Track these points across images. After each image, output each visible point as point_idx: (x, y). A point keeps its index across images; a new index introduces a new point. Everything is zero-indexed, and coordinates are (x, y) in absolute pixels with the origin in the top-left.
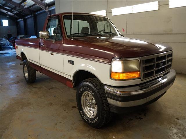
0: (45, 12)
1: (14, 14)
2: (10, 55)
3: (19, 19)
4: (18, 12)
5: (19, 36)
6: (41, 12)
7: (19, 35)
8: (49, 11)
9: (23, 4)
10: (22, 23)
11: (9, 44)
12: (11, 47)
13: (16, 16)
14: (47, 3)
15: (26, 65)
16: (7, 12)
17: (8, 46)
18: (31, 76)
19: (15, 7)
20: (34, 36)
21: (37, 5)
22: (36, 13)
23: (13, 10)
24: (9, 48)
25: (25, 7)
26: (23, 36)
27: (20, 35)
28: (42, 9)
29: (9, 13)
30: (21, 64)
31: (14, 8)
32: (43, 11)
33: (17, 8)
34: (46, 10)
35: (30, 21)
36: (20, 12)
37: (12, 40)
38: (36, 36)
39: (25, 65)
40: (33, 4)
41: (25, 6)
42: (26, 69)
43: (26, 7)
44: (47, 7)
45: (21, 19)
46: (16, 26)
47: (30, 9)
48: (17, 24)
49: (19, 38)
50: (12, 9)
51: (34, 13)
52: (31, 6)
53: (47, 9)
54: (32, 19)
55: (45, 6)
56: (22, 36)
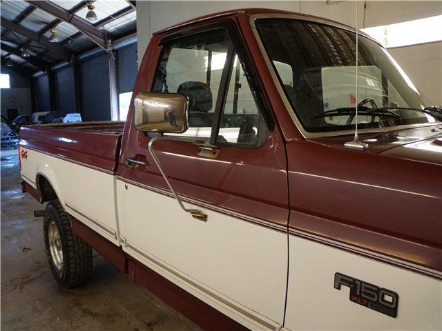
0: (105, 53)
1: (24, 58)
2: (9, 165)
3: (37, 71)
4: (34, 54)
5: (37, 115)
6: (94, 55)
7: (36, 112)
8: (113, 51)
9: (48, 34)
10: (44, 81)
11: (10, 135)
12: (15, 143)
13: (29, 64)
14: (109, 30)
15: (56, 222)
16: (8, 55)
17: (8, 139)
18: (72, 265)
19: (29, 41)
20: (75, 114)
21: (85, 36)
22: (82, 57)
23: (22, 50)
24: (9, 144)
25: (53, 41)
26: (47, 115)
27: (39, 111)
28: (97, 46)
29: (13, 57)
30: (37, 214)
31: (25, 45)
32: (99, 50)
33: (34, 43)
34: (106, 47)
35: (65, 77)
36: (41, 55)
37: (17, 124)
38: (79, 115)
39: (50, 220)
40: (74, 33)
41: (52, 37)
42: (54, 234)
43: (56, 40)
44: (110, 41)
45: (42, 72)
46: (29, 89)
47: (66, 45)
48: (33, 83)
49: (36, 120)
50: (21, 45)
51: (75, 57)
52: (68, 39)
53: (109, 45)
54: (71, 71)
55: (105, 39)
56: (44, 113)
